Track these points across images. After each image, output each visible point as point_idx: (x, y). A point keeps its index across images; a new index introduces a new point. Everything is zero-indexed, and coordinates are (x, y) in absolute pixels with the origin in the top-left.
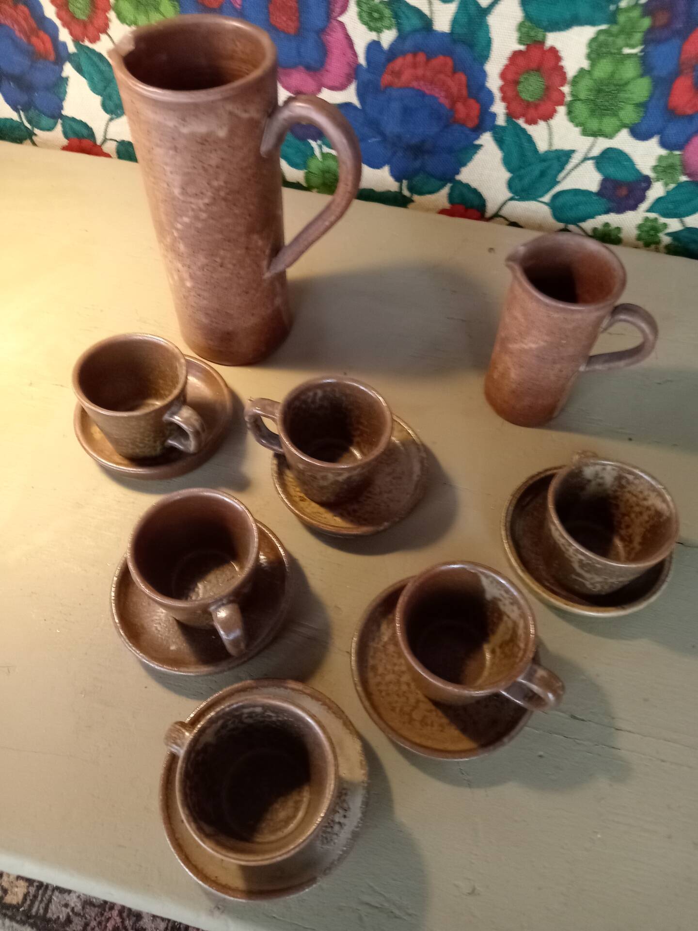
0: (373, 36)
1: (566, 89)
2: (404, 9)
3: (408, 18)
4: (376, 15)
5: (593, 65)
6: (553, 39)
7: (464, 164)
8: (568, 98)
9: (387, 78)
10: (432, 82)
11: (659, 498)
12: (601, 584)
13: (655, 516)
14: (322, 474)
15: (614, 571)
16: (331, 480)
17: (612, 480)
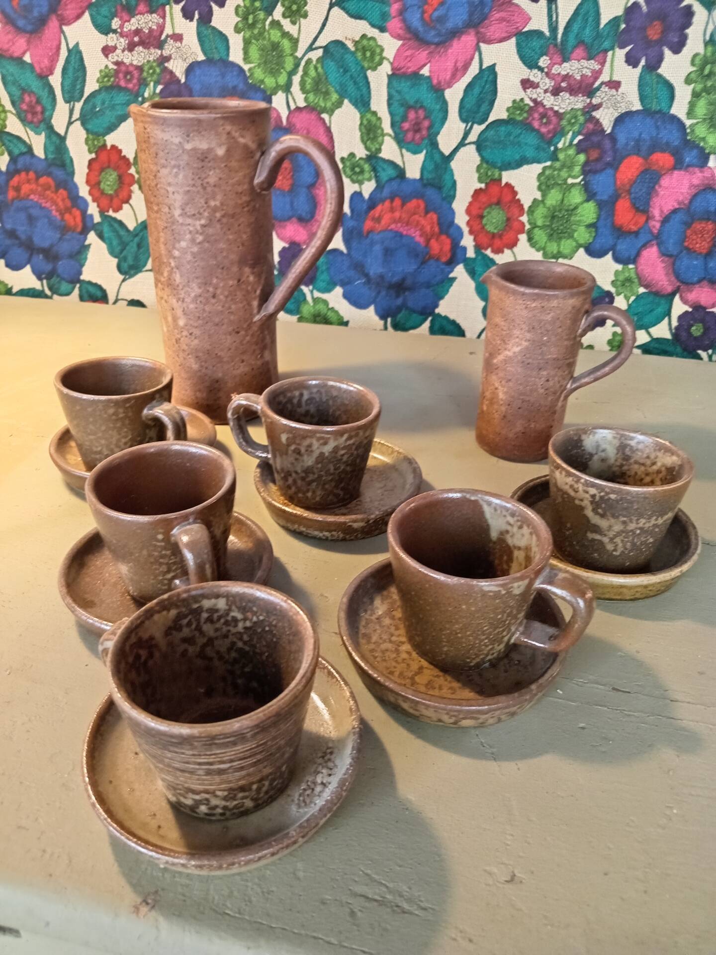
0: (356, 187)
1: (524, 219)
2: (381, 163)
3: (384, 170)
4: (357, 170)
5: (544, 195)
6: (508, 177)
7: (442, 298)
8: (527, 227)
9: (368, 224)
10: (408, 224)
11: (667, 454)
12: (621, 537)
13: (667, 475)
14: (306, 442)
15: (632, 502)
16: (316, 454)
17: (615, 451)
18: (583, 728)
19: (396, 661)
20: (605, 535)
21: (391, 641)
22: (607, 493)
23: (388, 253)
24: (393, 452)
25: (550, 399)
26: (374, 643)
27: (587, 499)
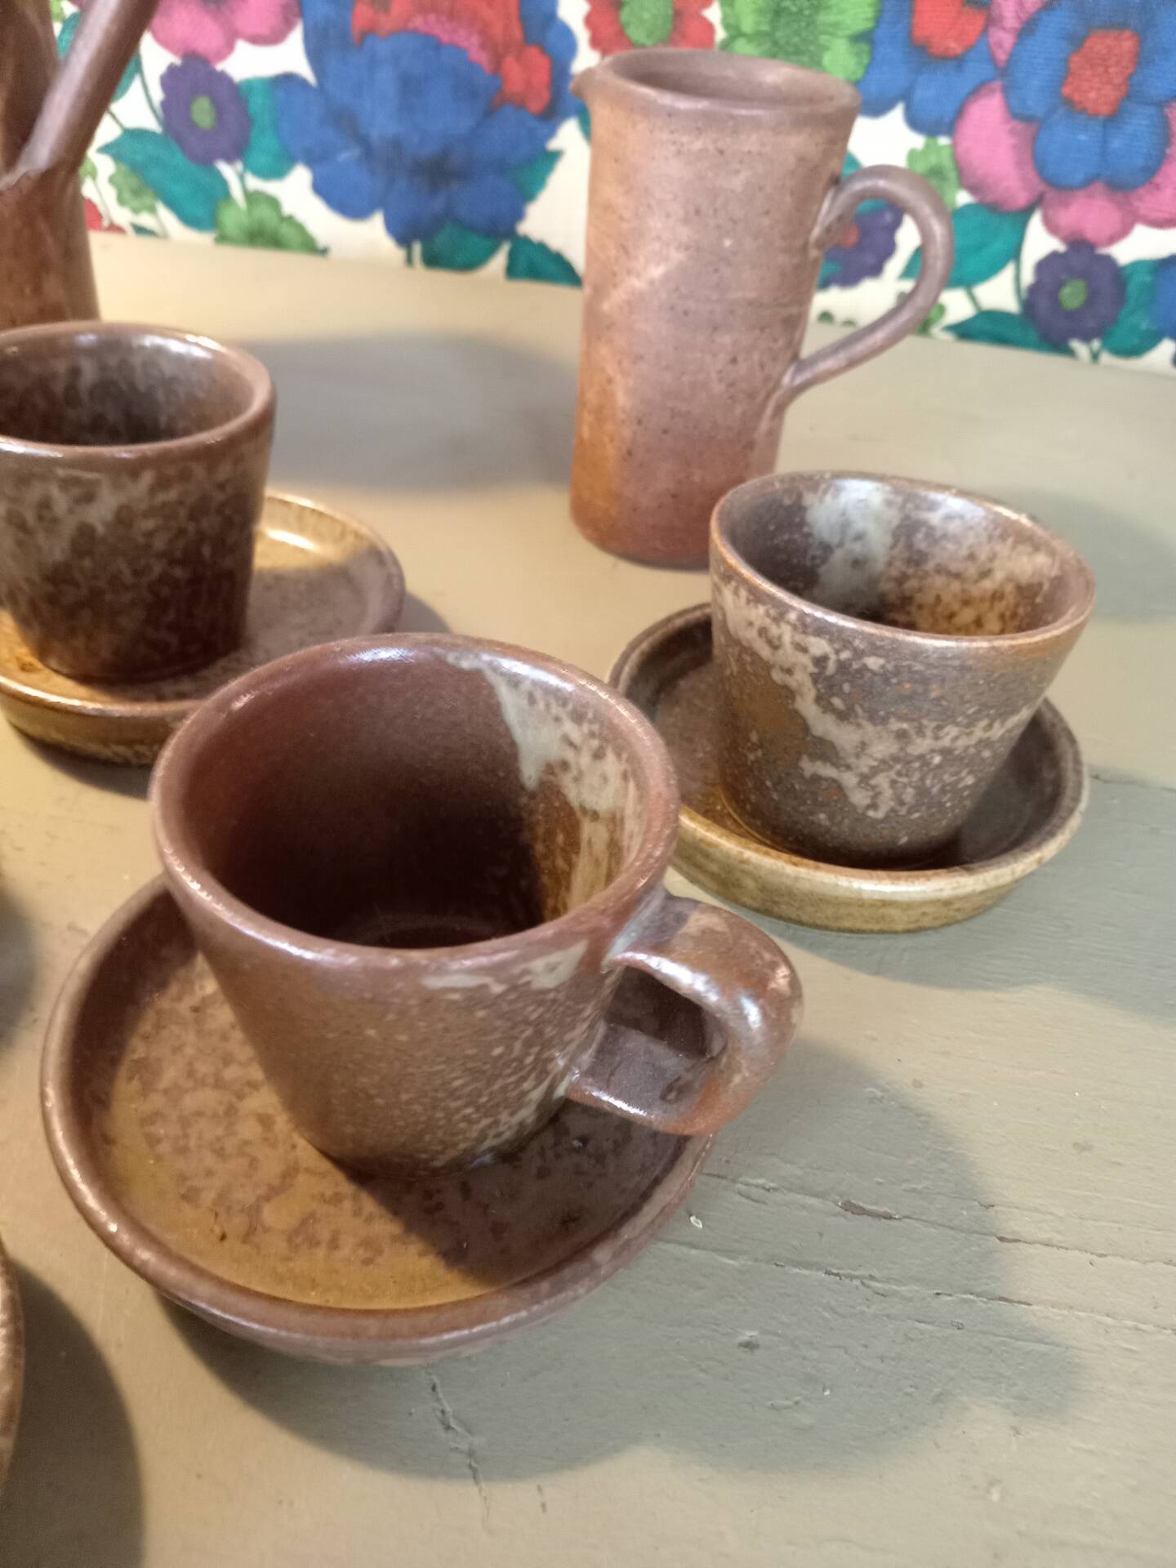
1: (714, 14)
7: (531, 198)
8: (721, 33)
9: (362, 14)
10: (450, 15)
11: (1020, 548)
12: (892, 774)
13: (1017, 605)
14: (35, 493)
15: (925, 681)
16: (68, 529)
17: (889, 540)
18: (750, 1346)
19: (220, 1153)
20: (848, 767)
21: (219, 1084)
22: (858, 654)
23: (410, 87)
24: (343, 535)
25: (738, 410)
26: (166, 1092)
27: (805, 668)
